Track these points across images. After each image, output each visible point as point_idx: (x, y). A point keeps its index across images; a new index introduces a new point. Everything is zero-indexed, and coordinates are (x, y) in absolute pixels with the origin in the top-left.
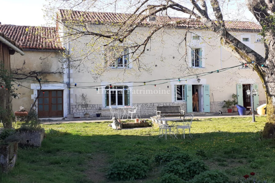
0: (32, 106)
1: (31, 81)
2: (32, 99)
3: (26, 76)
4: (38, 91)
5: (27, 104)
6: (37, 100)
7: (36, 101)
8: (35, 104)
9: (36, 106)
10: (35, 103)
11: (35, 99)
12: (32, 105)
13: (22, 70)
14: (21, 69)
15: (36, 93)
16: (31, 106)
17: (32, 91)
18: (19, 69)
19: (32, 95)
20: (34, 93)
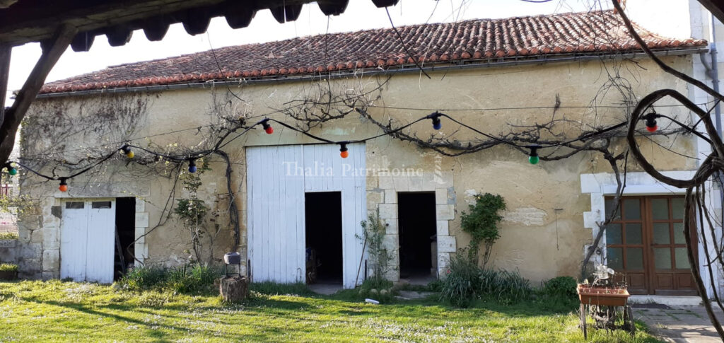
0: (586, 252)
1: (582, 165)
2: (586, 226)
3: (570, 146)
4: (608, 198)
5: (569, 245)
6: (605, 232)
7: (600, 235)
8: (600, 246)
9: (600, 252)
10: (597, 242)
11: (596, 230)
12: (587, 247)
13: (554, 130)
14: (548, 126)
15: (599, 206)
16: (583, 251)
17: (585, 202)
18: (543, 126)
19: (585, 214)
20: (594, 207)
